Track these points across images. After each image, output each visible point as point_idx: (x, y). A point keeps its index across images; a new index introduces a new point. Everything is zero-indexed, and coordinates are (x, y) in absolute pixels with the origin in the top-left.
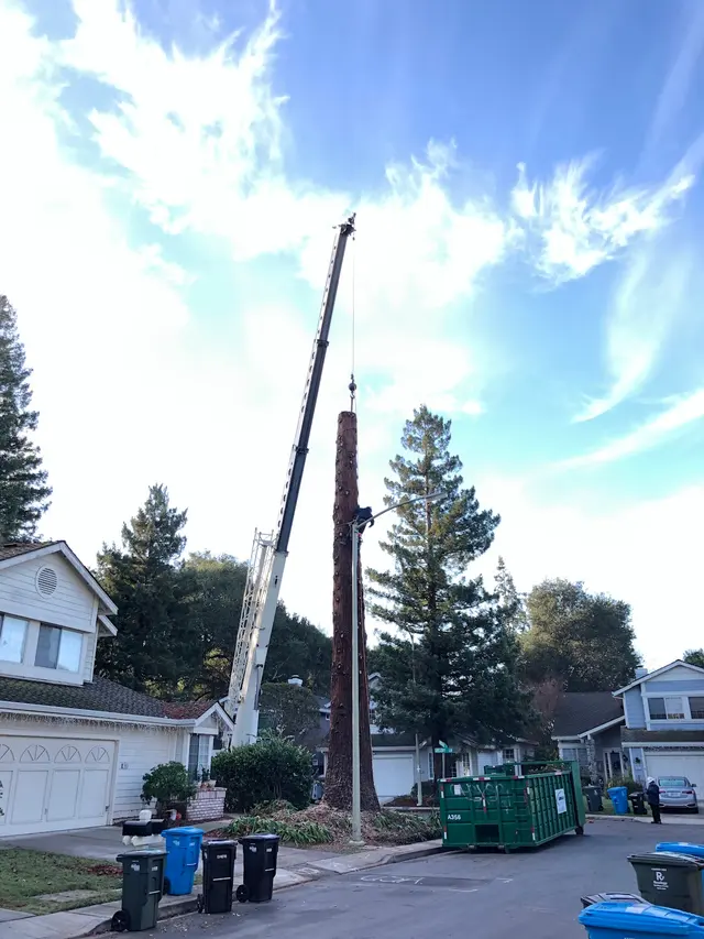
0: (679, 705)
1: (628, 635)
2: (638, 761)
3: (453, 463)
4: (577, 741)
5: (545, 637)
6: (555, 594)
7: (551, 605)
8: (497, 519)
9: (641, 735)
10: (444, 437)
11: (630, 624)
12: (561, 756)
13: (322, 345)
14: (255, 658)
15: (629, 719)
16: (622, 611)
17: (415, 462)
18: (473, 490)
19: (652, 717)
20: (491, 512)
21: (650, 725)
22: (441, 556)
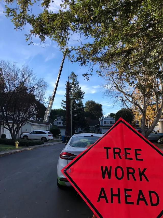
0: (108, 122)
1: (102, 110)
2: (102, 130)
3: (78, 83)
4: (93, 127)
5: (88, 110)
6: (90, 103)
7: (90, 105)
8: (84, 93)
9: (103, 126)
10: (76, 78)
11: (102, 108)
12: (90, 129)
13: (62, 67)
14: (48, 115)
15: (101, 124)
16: (101, 105)
17: (71, 82)
18: (81, 88)
19: (104, 124)
20: (83, 92)
21: (104, 125)
22: (75, 99)
